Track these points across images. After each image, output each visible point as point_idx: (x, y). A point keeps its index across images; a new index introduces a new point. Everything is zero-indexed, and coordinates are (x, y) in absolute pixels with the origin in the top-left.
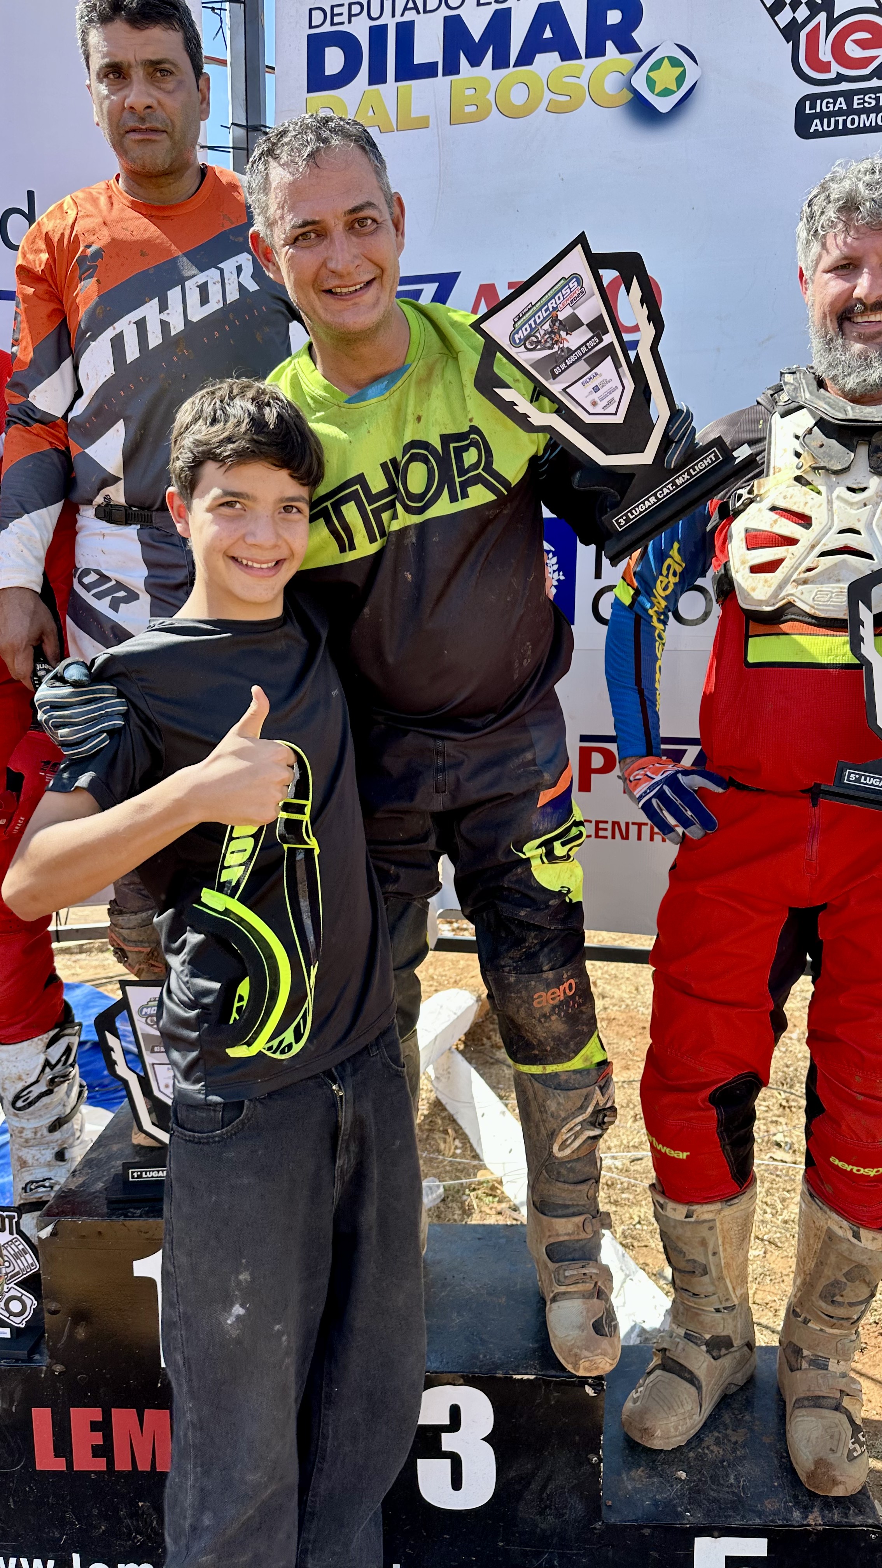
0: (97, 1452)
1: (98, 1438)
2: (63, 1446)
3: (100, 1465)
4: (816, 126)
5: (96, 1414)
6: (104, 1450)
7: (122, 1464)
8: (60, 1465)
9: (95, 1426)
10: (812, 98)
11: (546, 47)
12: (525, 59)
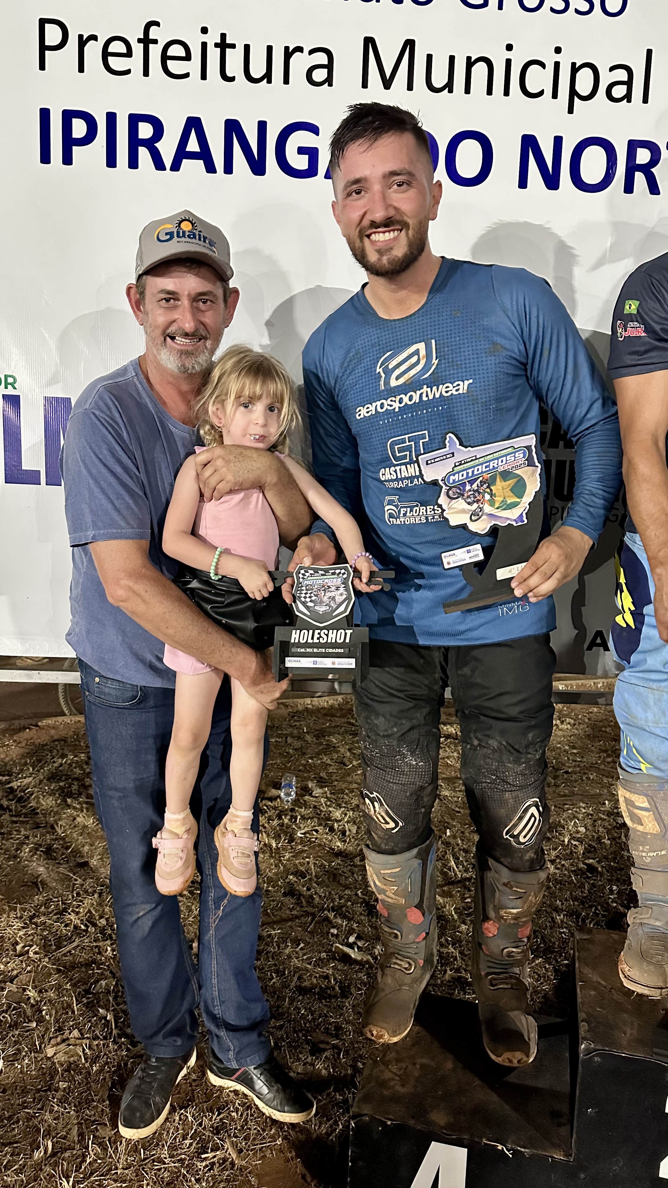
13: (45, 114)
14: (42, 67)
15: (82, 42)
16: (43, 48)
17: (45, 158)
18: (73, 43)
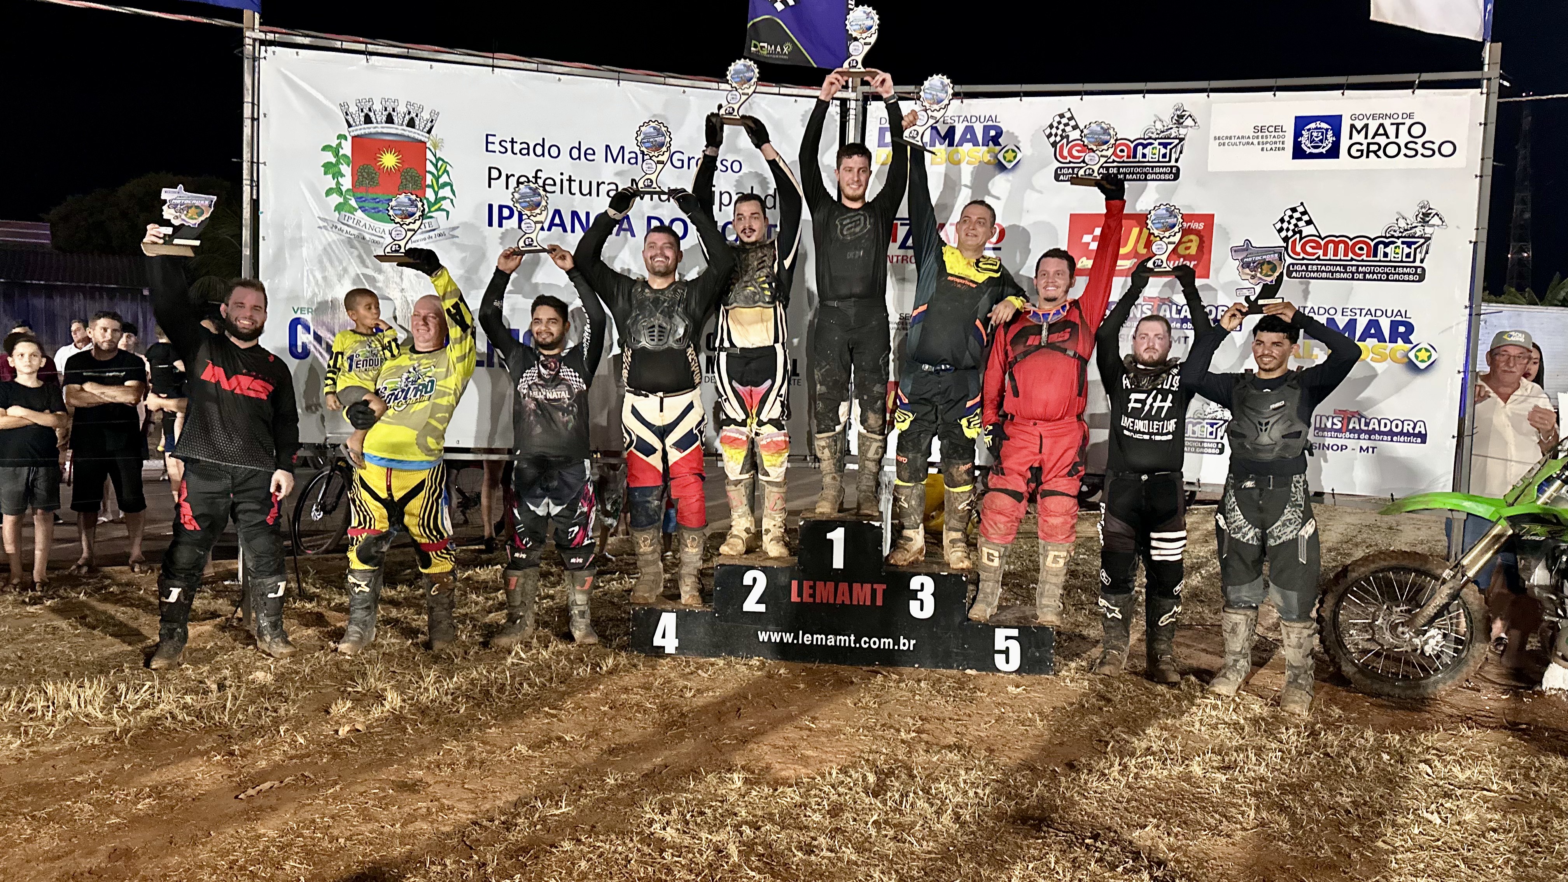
0: (811, 596)
1: (811, 591)
2: (800, 594)
3: (811, 600)
4: (1061, 177)
5: (811, 583)
6: (813, 596)
7: (818, 600)
8: (799, 600)
9: (811, 587)
10: (1061, 168)
11: (968, 141)
12: (960, 144)
13: (490, 207)
14: (490, 186)
15: (508, 177)
16: (490, 179)
17: (490, 224)
18: (503, 177)
